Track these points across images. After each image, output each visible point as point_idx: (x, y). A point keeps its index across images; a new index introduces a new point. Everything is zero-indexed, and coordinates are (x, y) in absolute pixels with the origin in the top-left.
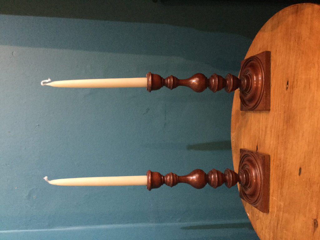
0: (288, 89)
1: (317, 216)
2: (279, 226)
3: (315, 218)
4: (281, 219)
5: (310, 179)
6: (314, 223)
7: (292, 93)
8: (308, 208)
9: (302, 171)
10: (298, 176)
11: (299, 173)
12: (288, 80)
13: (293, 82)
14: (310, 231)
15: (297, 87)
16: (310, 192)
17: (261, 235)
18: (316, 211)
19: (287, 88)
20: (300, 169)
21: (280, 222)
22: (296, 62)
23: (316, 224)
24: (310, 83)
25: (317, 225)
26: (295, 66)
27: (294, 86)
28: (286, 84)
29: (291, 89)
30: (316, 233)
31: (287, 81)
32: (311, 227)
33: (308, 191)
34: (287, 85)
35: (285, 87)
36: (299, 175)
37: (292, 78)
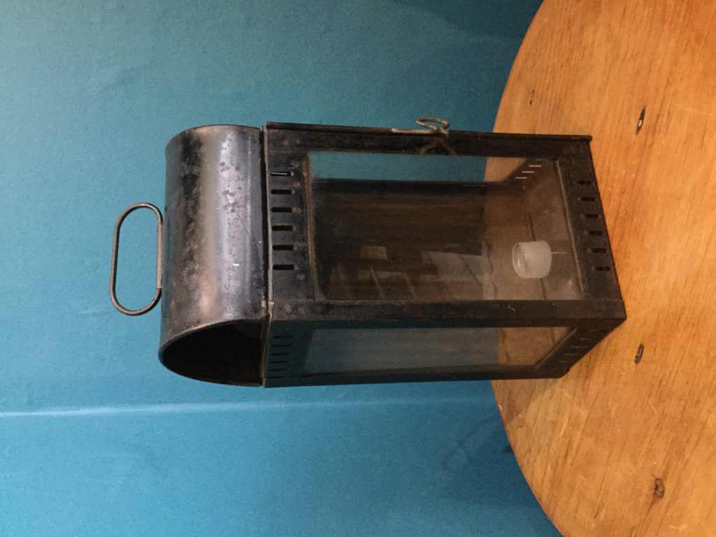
0: (640, 132)
1: (665, 473)
2: (569, 460)
3: (659, 476)
4: (575, 445)
5: (661, 381)
6: (654, 486)
7: (651, 146)
8: (645, 446)
9: (646, 354)
10: (633, 363)
11: (637, 357)
12: (645, 107)
13: (658, 116)
14: (642, 500)
15: (666, 134)
16: (656, 412)
17: (525, 462)
18: (664, 461)
19: (639, 129)
20: (641, 347)
21: (573, 452)
22: (675, 62)
23: (661, 490)
24: (704, 132)
25: (663, 493)
26: (671, 73)
27: (657, 128)
28: (639, 117)
29: (650, 134)
30: (655, 508)
31: (641, 110)
32: (647, 490)
33: (653, 408)
34: (641, 121)
35: (634, 125)
36: (637, 362)
37: (658, 105)
